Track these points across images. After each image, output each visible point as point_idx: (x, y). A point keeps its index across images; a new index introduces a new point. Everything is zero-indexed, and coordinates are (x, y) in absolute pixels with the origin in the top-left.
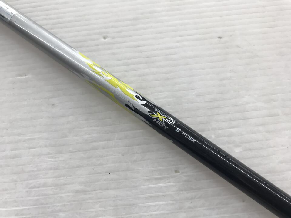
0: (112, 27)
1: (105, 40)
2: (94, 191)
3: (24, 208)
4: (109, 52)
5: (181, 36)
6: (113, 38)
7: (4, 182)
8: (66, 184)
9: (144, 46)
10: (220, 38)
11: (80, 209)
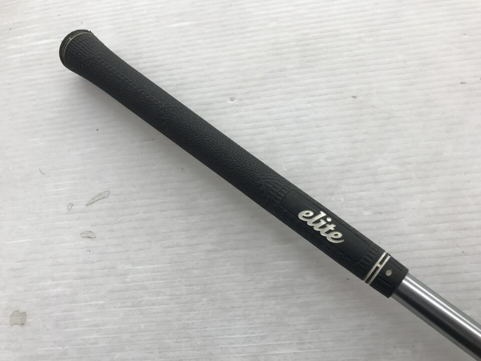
0: (239, 88)
1: (232, 102)
2: (226, 250)
3: (159, 265)
4: (236, 115)
5: (312, 96)
6: (241, 100)
7: (140, 243)
8: (198, 244)
9: (273, 107)
10: (354, 97)
11: (212, 267)
